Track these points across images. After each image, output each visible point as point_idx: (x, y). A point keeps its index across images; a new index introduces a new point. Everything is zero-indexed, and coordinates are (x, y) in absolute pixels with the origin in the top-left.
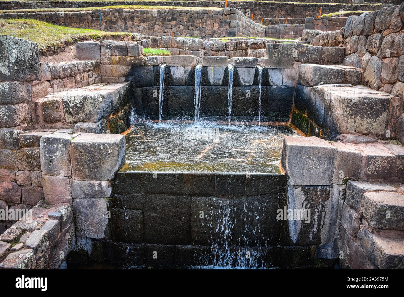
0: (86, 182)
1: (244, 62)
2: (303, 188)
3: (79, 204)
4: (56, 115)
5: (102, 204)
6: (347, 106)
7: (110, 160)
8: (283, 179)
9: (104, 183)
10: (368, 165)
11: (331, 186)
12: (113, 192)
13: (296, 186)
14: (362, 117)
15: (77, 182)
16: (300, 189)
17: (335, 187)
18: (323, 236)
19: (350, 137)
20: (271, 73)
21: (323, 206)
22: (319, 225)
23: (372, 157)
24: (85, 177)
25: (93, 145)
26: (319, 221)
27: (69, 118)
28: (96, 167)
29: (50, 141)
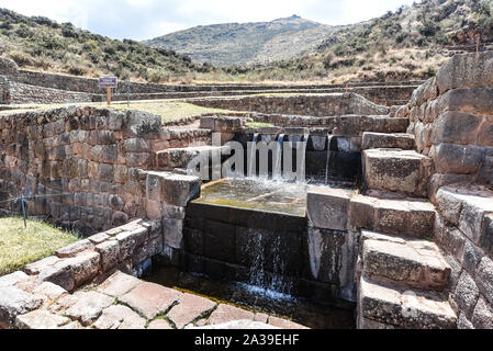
0: (171, 206)
1: (317, 131)
2: (321, 230)
3: (166, 221)
4: (165, 162)
5: (180, 223)
6: (374, 165)
7: (185, 193)
8: (304, 221)
9: (181, 208)
10: (381, 216)
11: (346, 232)
12: (186, 216)
13: (315, 228)
14: (390, 175)
15: (166, 205)
16: (318, 231)
17: (350, 233)
18: (342, 277)
19: (376, 192)
20: (339, 140)
21: (340, 249)
22: (336, 266)
23: (384, 210)
24: (170, 203)
25: (175, 181)
26: (337, 262)
27: (173, 165)
28: (176, 196)
29: (152, 177)
